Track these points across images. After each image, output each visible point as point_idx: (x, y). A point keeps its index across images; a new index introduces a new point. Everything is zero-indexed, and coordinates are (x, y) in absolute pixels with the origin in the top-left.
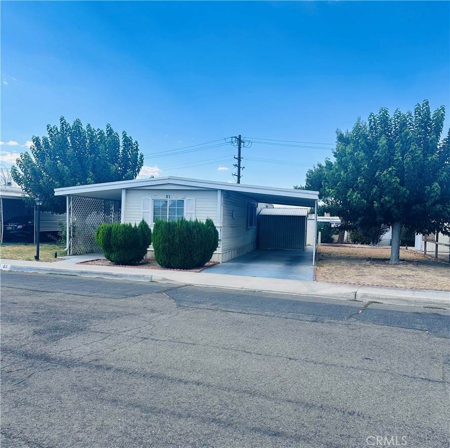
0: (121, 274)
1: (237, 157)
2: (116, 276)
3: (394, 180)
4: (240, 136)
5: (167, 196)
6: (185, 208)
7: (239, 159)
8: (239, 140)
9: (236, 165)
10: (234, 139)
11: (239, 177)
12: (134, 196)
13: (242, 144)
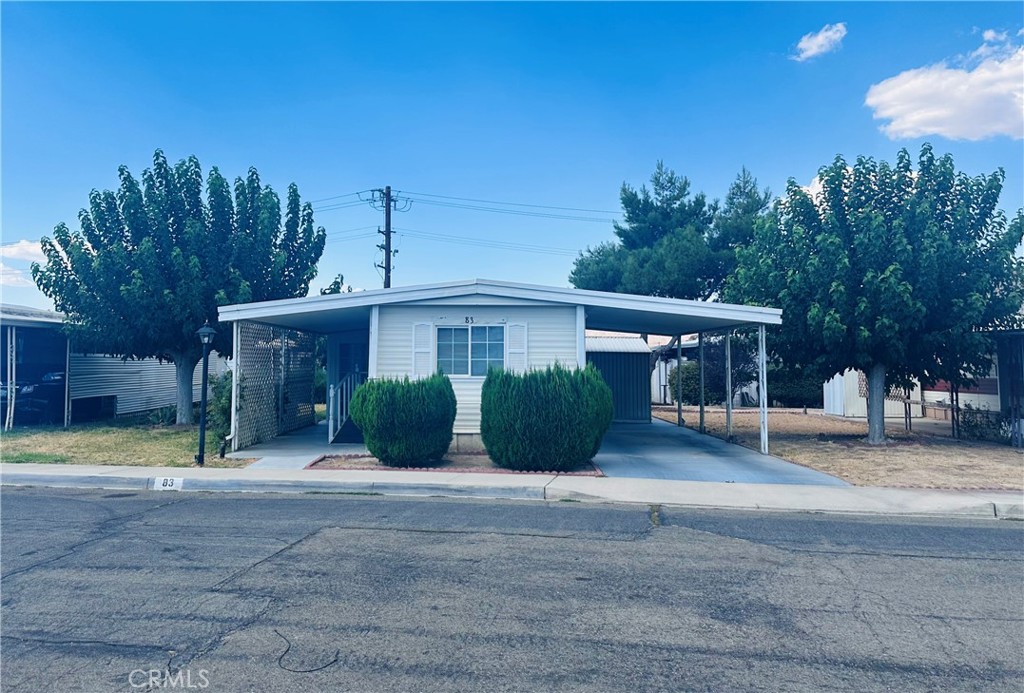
0: (471, 487)
1: (383, 229)
2: (459, 491)
3: (902, 288)
4: (388, 188)
5: (467, 319)
6: (506, 342)
7: (388, 233)
8: (387, 196)
9: (382, 247)
10: (377, 194)
11: (388, 269)
12: (395, 320)
13: (392, 204)
